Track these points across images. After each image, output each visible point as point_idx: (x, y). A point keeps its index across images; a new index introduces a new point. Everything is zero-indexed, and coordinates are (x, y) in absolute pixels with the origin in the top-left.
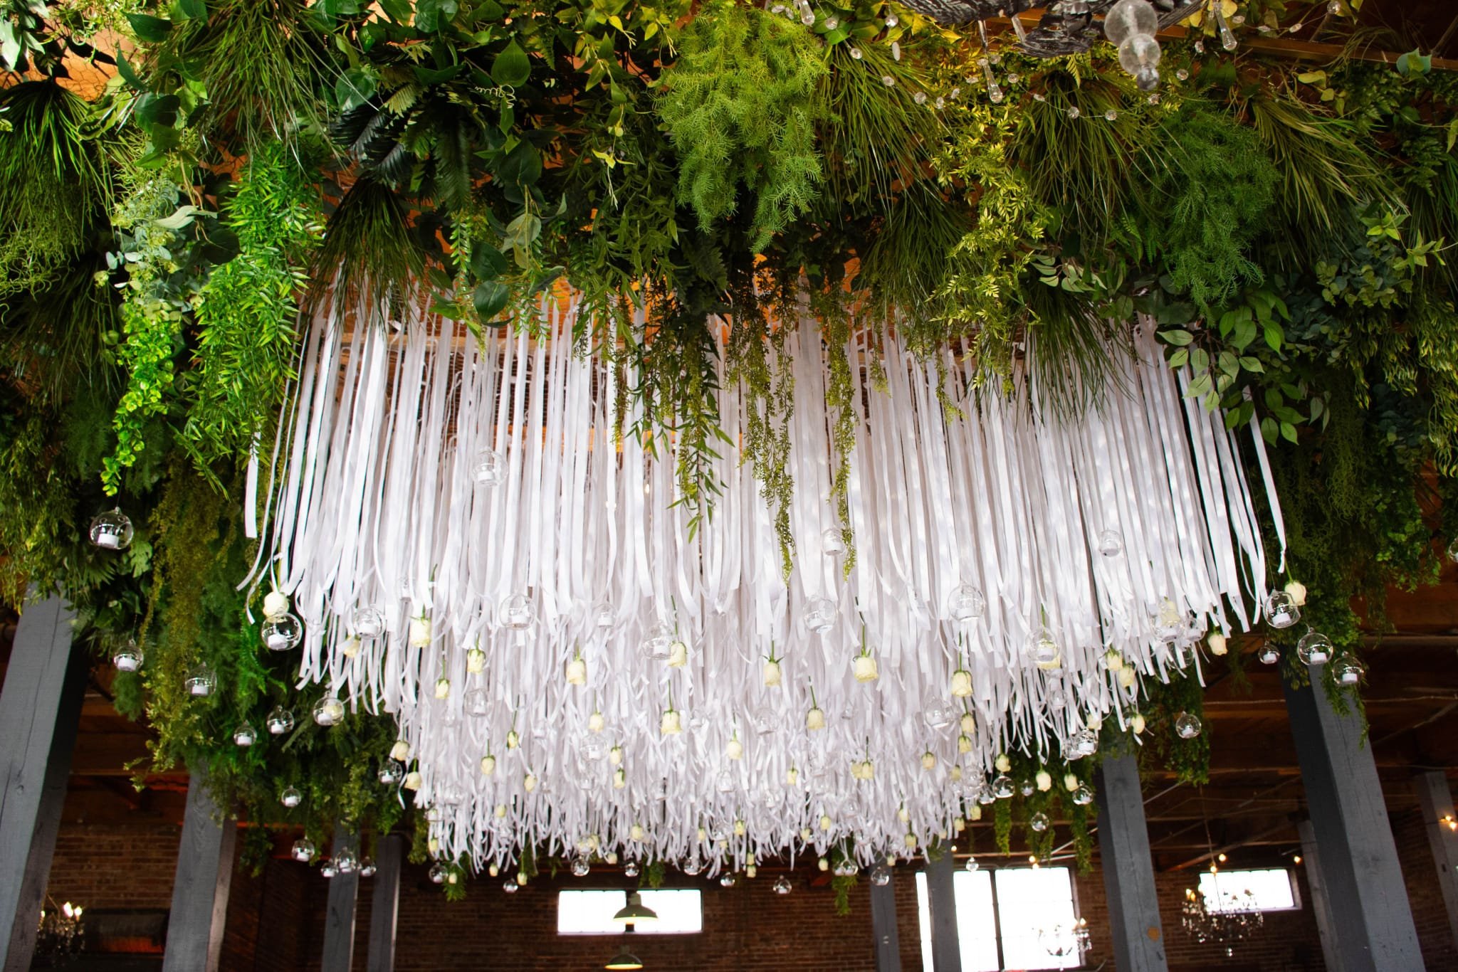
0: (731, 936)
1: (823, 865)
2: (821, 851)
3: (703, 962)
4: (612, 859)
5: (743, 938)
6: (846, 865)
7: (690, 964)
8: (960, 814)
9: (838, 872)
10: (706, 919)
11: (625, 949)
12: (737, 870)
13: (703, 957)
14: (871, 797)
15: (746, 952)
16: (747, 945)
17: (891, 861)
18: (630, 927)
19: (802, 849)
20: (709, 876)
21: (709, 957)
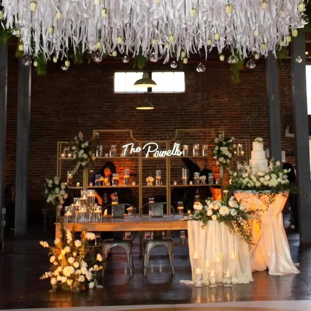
0: (200, 94)
1: (222, 58)
2: (220, 51)
3: (186, 106)
4: (115, 54)
5: (205, 96)
6: (233, 58)
7: (179, 107)
8: (288, 33)
9: (230, 61)
10: (187, 86)
11: (146, 100)
12: (178, 60)
13: (186, 104)
14: (239, 23)
15: (207, 102)
16: (207, 99)
17: (257, 57)
18: (150, 89)
19: (210, 50)
20: (164, 63)
21: (188, 104)
